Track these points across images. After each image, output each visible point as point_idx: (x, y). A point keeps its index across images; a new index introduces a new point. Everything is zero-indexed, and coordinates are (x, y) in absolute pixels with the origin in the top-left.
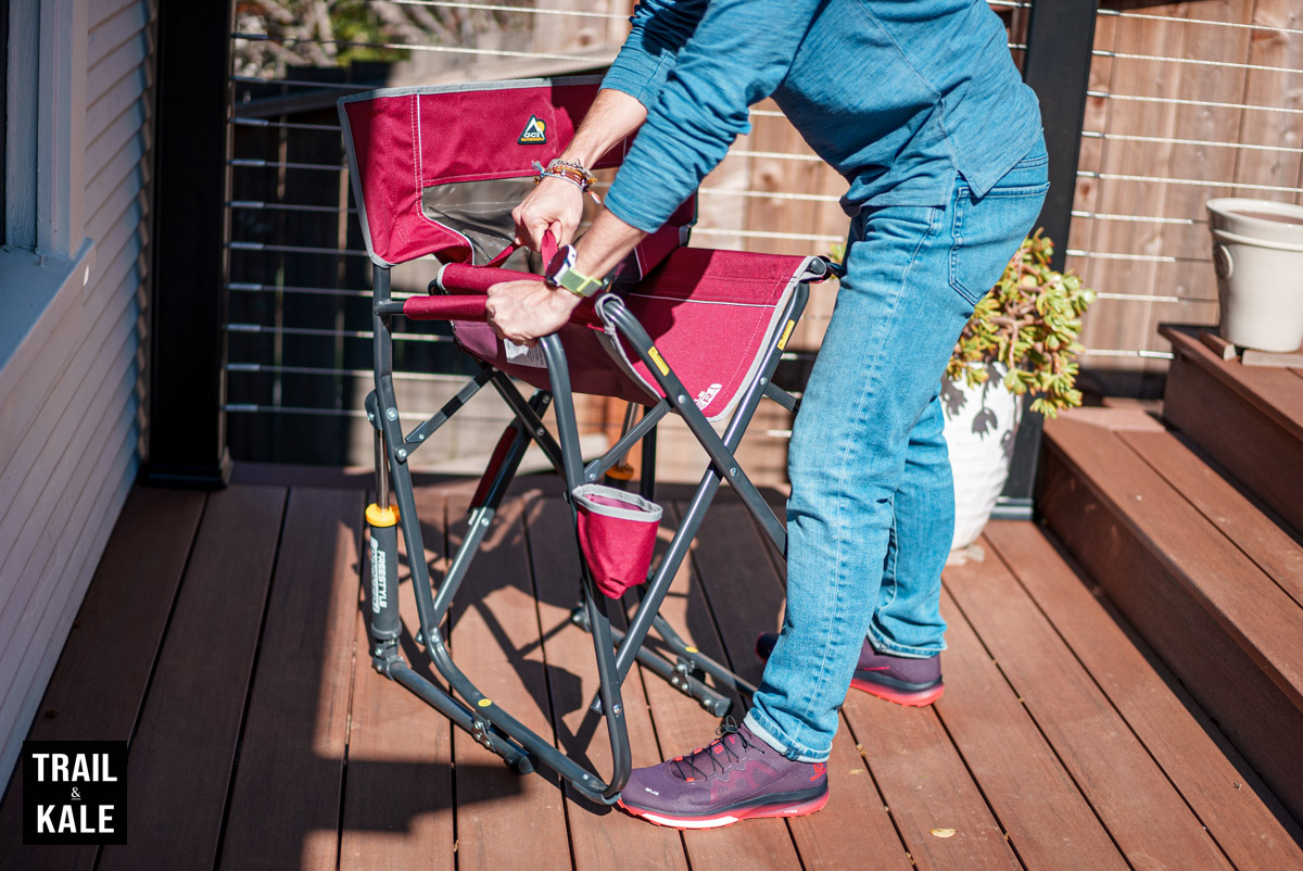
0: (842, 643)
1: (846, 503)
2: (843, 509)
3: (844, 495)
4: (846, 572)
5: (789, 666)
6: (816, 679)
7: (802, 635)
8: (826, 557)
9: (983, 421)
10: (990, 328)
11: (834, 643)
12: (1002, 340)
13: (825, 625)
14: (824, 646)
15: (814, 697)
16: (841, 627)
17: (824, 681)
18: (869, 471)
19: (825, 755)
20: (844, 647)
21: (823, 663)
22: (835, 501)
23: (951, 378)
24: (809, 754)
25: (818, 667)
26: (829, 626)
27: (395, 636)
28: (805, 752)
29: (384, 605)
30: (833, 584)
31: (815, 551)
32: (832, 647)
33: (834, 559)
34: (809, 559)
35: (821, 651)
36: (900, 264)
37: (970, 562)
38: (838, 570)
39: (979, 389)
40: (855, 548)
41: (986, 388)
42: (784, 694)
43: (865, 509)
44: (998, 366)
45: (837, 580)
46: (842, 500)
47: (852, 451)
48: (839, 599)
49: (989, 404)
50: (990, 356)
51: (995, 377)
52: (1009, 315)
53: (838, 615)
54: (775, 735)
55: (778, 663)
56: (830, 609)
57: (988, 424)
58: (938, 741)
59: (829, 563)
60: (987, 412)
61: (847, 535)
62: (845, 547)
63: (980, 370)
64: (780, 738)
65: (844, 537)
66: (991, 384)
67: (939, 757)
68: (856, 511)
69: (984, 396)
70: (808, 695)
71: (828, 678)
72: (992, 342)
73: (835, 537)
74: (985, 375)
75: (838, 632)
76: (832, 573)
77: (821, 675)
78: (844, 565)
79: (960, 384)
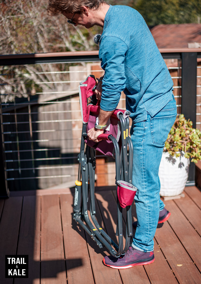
0: (152, 228)
1: (147, 197)
2: (147, 199)
3: (146, 195)
4: (150, 213)
5: (140, 234)
6: (147, 236)
7: (142, 228)
8: (145, 210)
9: (181, 165)
10: (180, 144)
11: (150, 228)
12: (183, 146)
13: (147, 225)
14: (148, 229)
15: (147, 241)
16: (151, 225)
17: (149, 237)
18: (150, 188)
19: (153, 249)
20: (153, 229)
21: (148, 233)
22: (145, 197)
23: (172, 156)
24: (149, 250)
25: (147, 234)
26: (148, 225)
27: (78, 212)
28: (148, 250)
29: (77, 204)
30: (147, 216)
31: (142, 209)
32: (150, 229)
33: (147, 210)
34: (141, 211)
35: (147, 230)
36: (140, 141)
37: (182, 198)
38: (148, 212)
39: (179, 158)
40: (151, 207)
41: (181, 158)
42: (141, 240)
43: (152, 198)
44: (183, 152)
45: (148, 215)
46: (146, 197)
47: (145, 185)
48: (150, 219)
49: (182, 161)
50: (180, 150)
51: (182, 155)
52: (184, 140)
53: (150, 222)
54: (140, 248)
55: (138, 234)
56: (148, 221)
57: (182, 166)
58: (177, 242)
59: (146, 211)
60: (181, 163)
61: (149, 205)
62: (149, 207)
63: (178, 154)
64: (142, 249)
65: (148, 205)
66: (182, 157)
67: (177, 246)
68: (150, 198)
69: (180, 159)
70: (146, 240)
71: (150, 236)
72: (181, 147)
73: (146, 206)
74: (180, 155)
75: (150, 226)
76: (147, 213)
77: (148, 235)
78: (149, 211)
79: (174, 157)
